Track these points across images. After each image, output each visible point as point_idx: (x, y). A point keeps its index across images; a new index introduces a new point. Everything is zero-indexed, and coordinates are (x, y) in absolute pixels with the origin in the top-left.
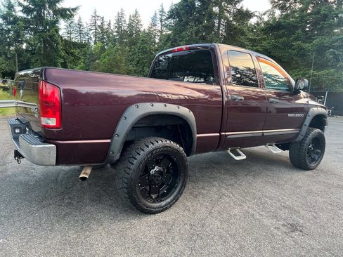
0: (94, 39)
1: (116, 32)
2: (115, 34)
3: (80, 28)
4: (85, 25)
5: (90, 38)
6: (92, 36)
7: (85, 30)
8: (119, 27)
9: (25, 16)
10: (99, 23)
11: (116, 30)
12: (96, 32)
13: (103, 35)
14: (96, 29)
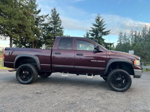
0: (131, 41)
1: (142, 36)
2: (142, 37)
3: (125, 37)
4: (127, 36)
5: (130, 41)
6: (130, 40)
7: (127, 38)
8: (144, 34)
9: (92, 37)
10: (134, 34)
11: (142, 35)
12: (132, 38)
13: (136, 39)
14: (132, 37)
